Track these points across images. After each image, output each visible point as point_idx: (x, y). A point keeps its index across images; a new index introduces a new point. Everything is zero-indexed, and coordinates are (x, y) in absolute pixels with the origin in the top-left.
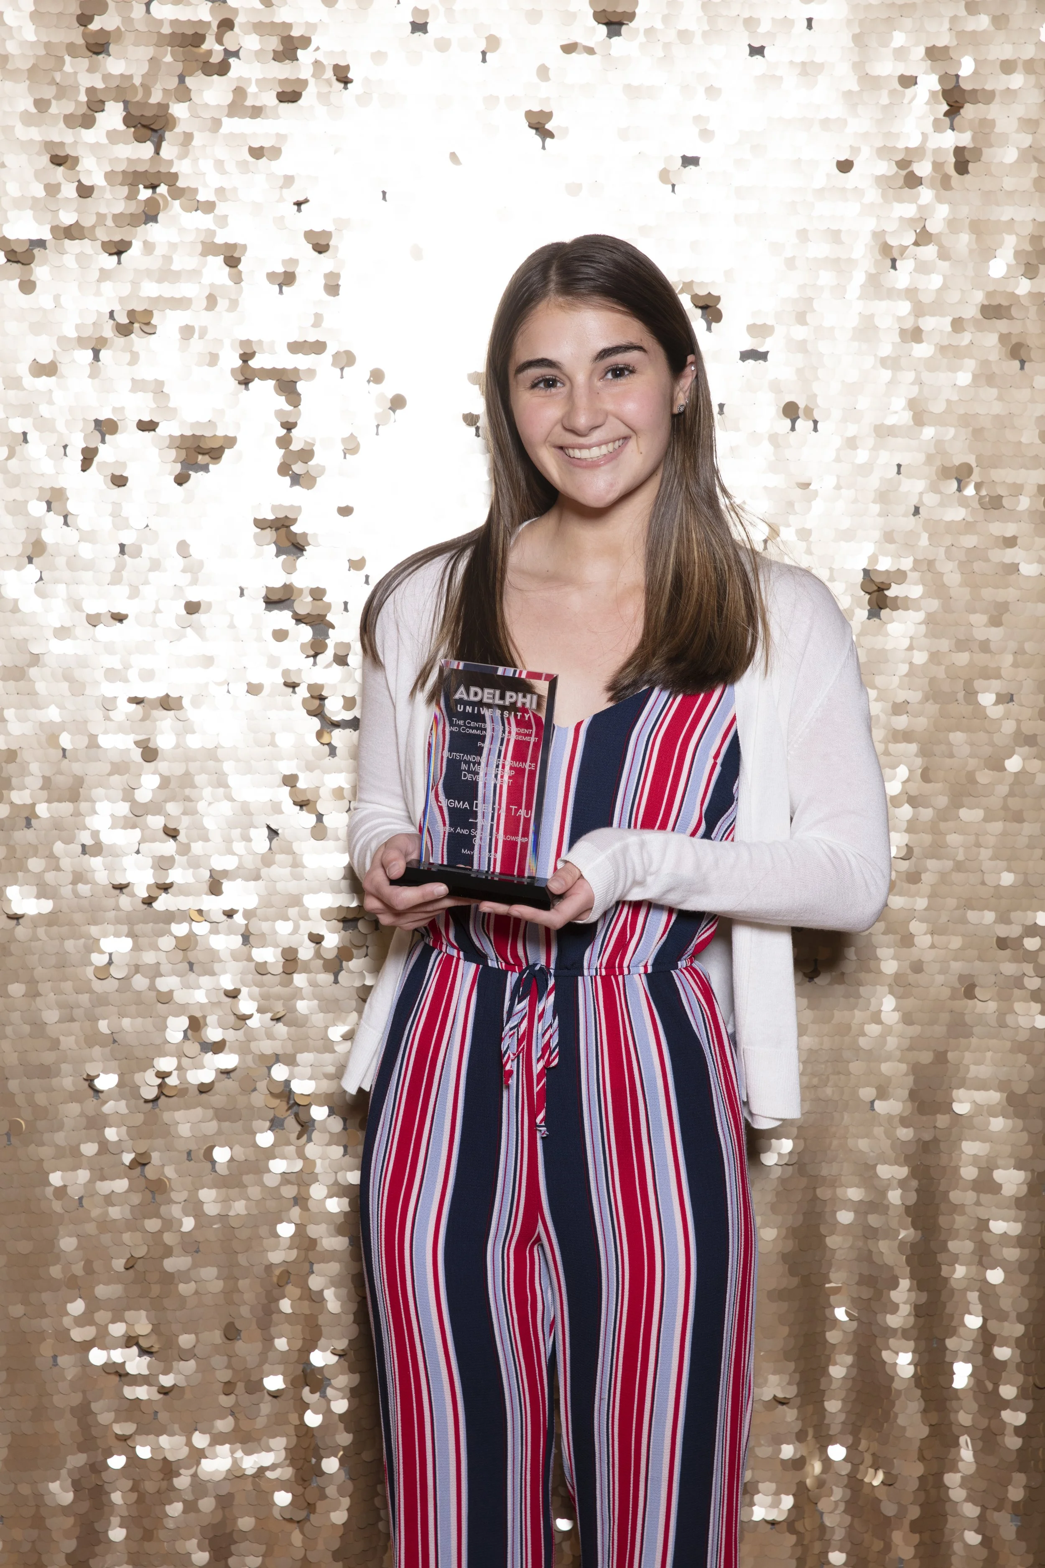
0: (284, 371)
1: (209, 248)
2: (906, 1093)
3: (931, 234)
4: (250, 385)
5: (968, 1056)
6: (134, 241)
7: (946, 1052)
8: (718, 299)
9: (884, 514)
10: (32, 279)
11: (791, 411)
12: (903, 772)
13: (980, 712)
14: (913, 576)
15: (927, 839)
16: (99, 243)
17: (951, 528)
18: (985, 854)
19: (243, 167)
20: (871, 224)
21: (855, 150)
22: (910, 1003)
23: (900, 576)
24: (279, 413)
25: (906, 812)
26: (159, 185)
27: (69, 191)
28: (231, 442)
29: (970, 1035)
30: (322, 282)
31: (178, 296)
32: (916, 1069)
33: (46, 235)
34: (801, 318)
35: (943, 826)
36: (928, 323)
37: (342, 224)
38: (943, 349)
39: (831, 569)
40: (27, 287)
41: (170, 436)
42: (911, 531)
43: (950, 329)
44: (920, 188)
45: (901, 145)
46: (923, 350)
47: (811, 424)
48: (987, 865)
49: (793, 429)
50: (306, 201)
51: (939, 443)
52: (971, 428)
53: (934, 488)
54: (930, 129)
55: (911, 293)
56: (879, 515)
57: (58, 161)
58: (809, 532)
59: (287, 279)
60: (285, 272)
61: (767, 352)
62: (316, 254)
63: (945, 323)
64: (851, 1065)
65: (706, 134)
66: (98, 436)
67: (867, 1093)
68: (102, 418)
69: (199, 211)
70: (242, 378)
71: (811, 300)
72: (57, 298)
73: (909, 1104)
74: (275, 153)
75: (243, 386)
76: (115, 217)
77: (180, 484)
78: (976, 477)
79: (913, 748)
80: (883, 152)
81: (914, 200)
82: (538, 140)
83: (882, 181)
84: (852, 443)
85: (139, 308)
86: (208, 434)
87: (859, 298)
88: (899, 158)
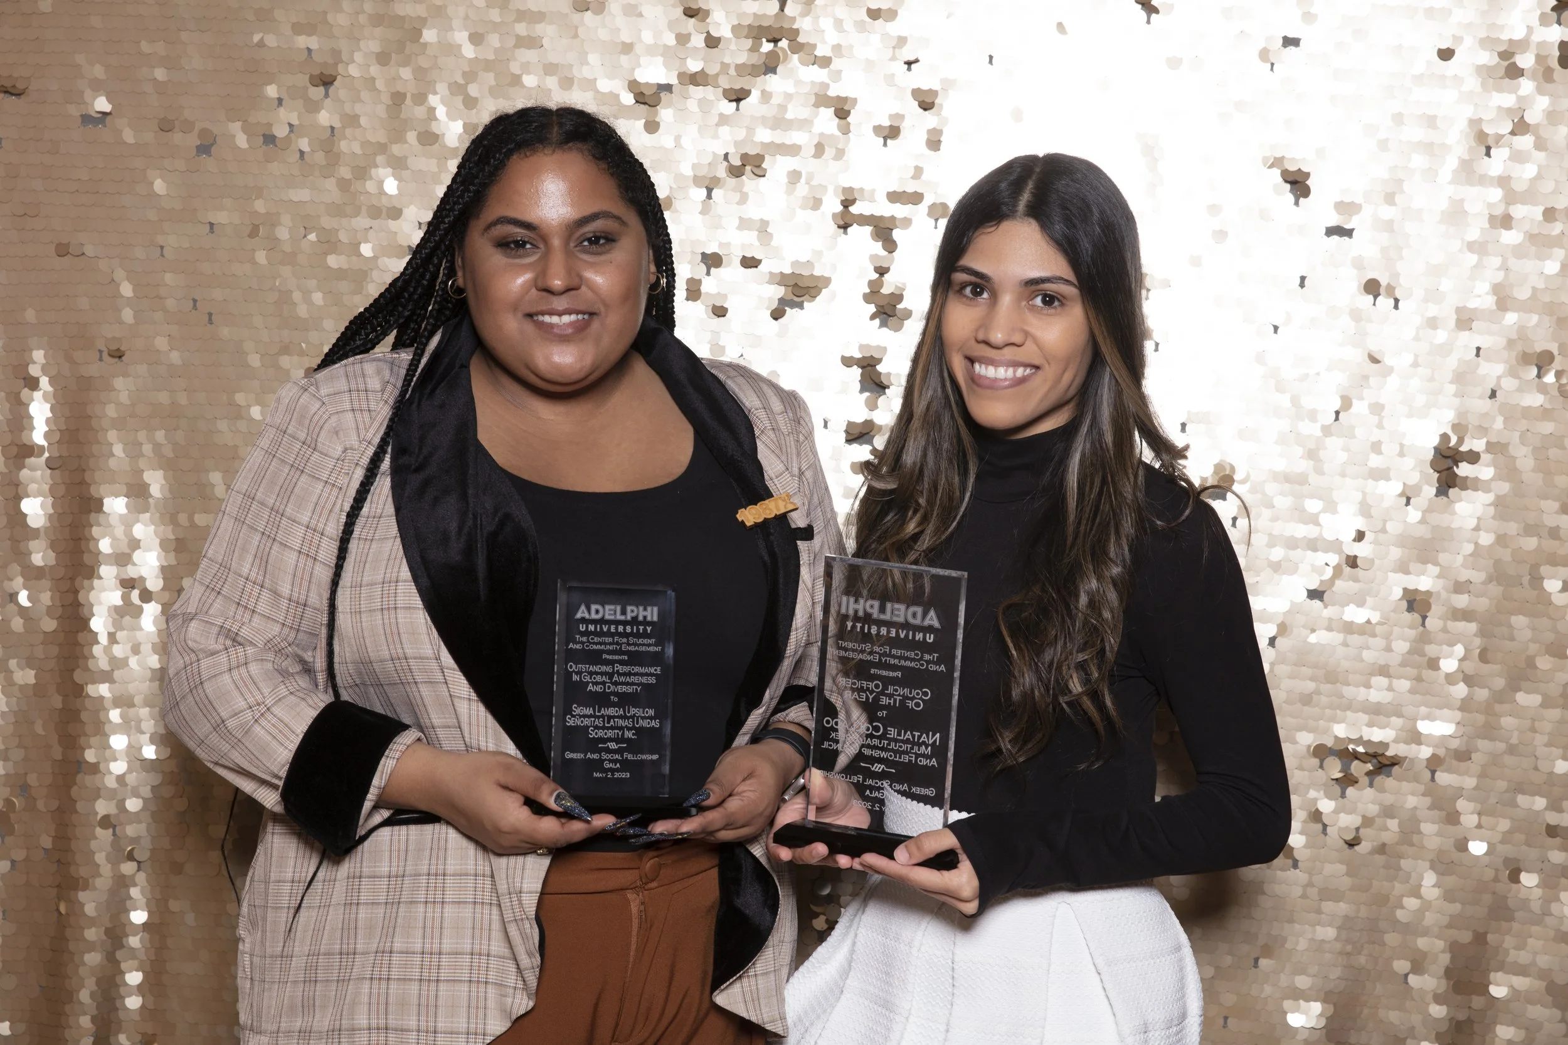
0: (881, 218)
1: (822, 100)
2: (1442, 971)
3: (1529, 125)
4: (849, 230)
5: (1509, 942)
6: (753, 91)
7: (1486, 933)
8: (1308, 175)
9: (1459, 395)
10: (657, 119)
11: (1372, 288)
12: (1459, 650)
13: (1545, 598)
14: (1485, 457)
15: (1480, 719)
16: (721, 90)
17: (1527, 413)
18: (1540, 739)
19: (860, 27)
20: (1468, 112)
21: (1458, 39)
22: (1451, 881)
23: (1473, 457)
24: (873, 258)
25: (1460, 690)
26: (781, 40)
27: (698, 41)
28: (827, 281)
29: (1511, 919)
30: (925, 137)
31: (788, 142)
32: (1454, 948)
33: (674, 81)
34: (1390, 199)
35: (1498, 707)
36: (1519, 211)
37: (948, 84)
38: (1532, 238)
39: (1402, 445)
40: (652, 127)
41: (771, 273)
42: (1487, 414)
43: (1541, 218)
44: (1521, 79)
45: (1505, 37)
46: (1511, 237)
47: (1392, 302)
48: (1541, 751)
49: (1374, 304)
50: (917, 61)
51: (1522, 329)
52: (1555, 317)
53: (1512, 373)
54: (1535, 23)
55: (1503, 181)
56: (1455, 395)
57: (690, 13)
58: (1382, 407)
59: (891, 133)
60: (891, 126)
61: (1353, 230)
62: (922, 110)
63: (1537, 212)
64: (1386, 936)
65: (1309, 17)
66: (703, 268)
67: (1401, 966)
68: (708, 252)
69: (816, 66)
70: (842, 223)
71: (1400, 182)
72: (678, 139)
73: (1444, 982)
74: (891, 15)
75: (842, 230)
76: (738, 67)
77: (776, 319)
78: (1557, 365)
79: (1473, 627)
80: (1486, 42)
81: (1514, 91)
82: (1143, 15)
83: (1484, 71)
84: (1433, 323)
85: (752, 152)
86: (805, 273)
87: (1450, 183)
88: (1501, 49)
